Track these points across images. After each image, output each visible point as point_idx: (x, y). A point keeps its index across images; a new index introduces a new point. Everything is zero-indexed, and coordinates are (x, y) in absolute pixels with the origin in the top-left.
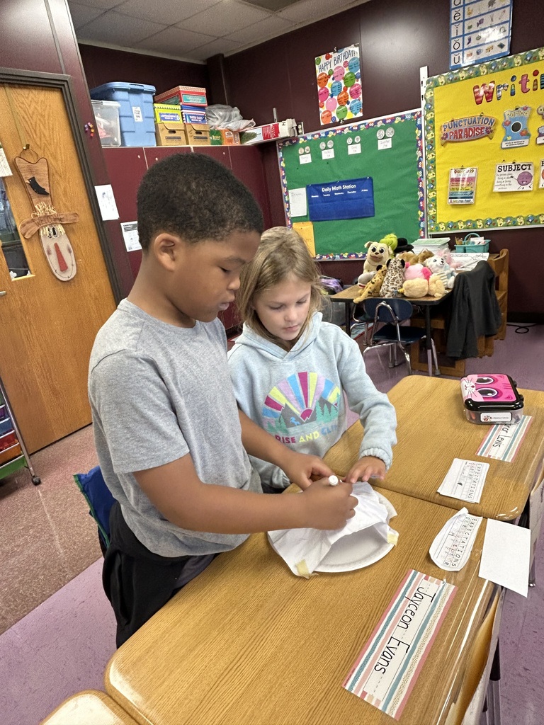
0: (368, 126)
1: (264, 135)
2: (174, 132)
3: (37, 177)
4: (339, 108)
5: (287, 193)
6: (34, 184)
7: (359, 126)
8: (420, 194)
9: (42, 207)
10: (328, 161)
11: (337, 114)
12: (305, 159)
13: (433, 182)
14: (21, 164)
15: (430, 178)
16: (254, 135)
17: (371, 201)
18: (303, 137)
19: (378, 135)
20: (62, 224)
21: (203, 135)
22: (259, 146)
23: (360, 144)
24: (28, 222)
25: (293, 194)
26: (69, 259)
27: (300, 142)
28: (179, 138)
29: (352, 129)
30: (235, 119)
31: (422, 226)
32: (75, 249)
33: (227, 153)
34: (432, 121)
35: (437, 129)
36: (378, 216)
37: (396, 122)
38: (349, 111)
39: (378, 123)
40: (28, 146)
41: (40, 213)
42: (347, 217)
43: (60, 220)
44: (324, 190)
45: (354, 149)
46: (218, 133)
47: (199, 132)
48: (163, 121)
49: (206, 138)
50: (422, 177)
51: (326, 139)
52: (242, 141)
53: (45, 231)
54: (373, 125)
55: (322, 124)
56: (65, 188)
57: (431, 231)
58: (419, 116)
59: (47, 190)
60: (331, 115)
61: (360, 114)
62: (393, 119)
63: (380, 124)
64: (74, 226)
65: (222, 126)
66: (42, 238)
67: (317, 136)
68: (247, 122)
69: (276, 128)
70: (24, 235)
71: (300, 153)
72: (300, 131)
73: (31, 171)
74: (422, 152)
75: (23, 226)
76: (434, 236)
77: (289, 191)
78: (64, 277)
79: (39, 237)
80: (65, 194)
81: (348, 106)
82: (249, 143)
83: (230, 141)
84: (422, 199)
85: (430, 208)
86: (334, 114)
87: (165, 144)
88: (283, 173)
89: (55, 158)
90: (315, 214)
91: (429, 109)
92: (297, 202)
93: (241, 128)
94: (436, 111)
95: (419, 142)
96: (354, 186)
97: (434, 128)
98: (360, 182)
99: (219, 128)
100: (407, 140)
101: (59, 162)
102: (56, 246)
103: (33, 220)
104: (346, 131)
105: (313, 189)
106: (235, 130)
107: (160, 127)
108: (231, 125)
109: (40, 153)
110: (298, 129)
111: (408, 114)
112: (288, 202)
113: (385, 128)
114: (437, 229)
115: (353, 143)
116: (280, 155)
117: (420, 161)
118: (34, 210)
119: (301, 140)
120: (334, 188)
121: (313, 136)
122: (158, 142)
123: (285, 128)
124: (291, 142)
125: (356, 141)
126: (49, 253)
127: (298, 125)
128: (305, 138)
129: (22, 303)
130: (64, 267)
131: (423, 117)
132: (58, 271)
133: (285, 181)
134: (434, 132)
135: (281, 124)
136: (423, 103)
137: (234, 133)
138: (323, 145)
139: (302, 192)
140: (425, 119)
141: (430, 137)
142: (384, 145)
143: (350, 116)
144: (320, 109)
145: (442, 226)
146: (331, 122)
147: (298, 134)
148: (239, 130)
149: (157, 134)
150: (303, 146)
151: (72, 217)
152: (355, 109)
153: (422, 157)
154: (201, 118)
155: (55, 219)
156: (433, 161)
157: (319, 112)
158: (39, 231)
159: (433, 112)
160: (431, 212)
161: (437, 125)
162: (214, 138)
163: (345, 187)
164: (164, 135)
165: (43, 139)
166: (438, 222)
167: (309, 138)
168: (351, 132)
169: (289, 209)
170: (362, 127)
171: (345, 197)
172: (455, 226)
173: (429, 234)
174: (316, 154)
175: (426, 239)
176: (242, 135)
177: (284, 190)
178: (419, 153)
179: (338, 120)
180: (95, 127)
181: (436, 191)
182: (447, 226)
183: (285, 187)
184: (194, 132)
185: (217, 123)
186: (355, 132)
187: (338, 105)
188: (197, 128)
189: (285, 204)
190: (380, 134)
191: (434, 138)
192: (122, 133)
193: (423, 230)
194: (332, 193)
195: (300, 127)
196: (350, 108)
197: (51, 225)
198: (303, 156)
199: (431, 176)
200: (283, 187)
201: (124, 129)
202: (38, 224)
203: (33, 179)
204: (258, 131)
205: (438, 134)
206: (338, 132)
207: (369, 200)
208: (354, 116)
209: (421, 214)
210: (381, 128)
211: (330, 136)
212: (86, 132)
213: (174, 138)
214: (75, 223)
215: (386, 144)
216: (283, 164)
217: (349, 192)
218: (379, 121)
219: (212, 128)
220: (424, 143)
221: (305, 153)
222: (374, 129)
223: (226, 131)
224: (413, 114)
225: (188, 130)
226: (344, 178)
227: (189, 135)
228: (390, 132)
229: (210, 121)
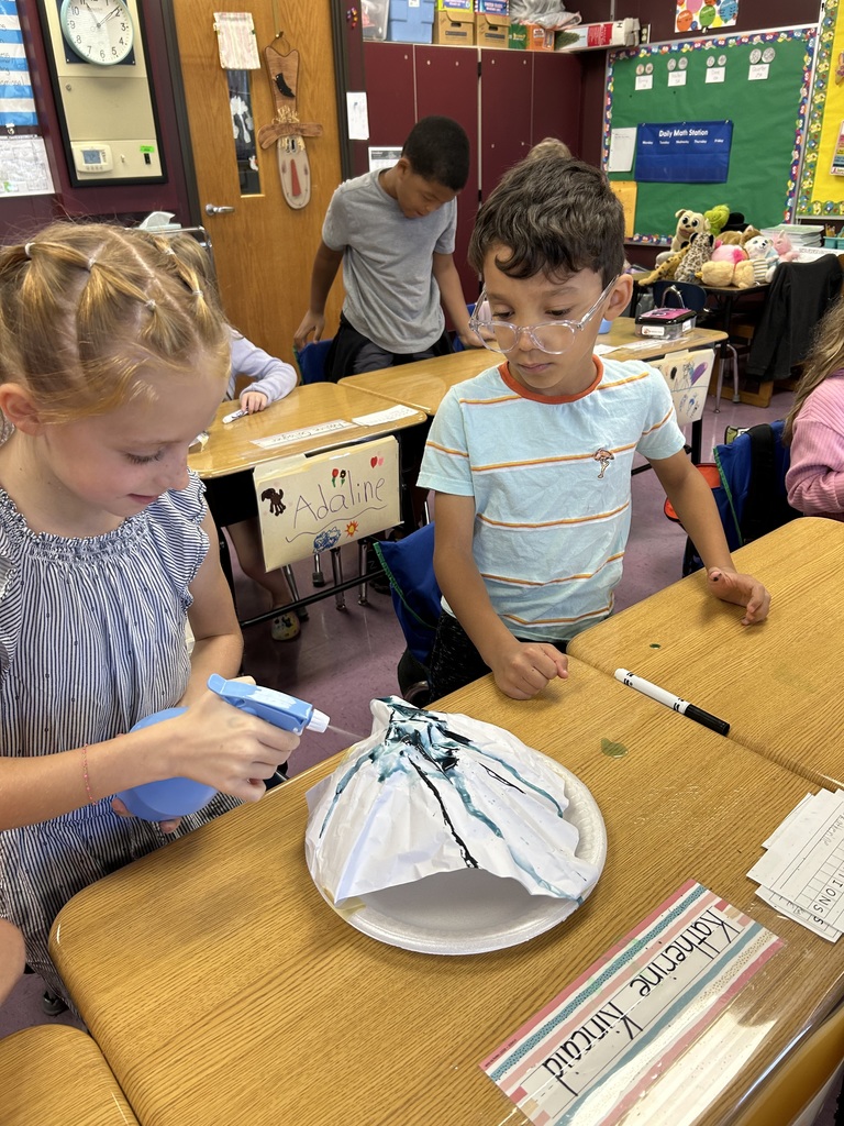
0: (739, 42)
1: (589, 38)
2: (458, 24)
3: (285, 74)
4: (704, 9)
5: (609, 133)
6: (281, 83)
7: (727, 40)
8: (795, 155)
9: (285, 112)
10: (675, 89)
11: (701, 17)
12: (644, 83)
13: (816, 138)
14: (272, 55)
15: (813, 131)
16: (575, 38)
17: (725, 159)
18: (646, 48)
19: (751, 57)
20: (303, 137)
21: (498, 32)
22: (579, 56)
23: (723, 69)
24: (268, 129)
25: (617, 136)
26: (304, 181)
27: (641, 56)
28: (464, 34)
29: (716, 44)
30: (552, 10)
31: (789, 204)
32: (312, 171)
33: (529, 62)
34: (829, 45)
35: (834, 57)
36: (731, 183)
37: (780, 40)
38: (717, 15)
39: (755, 39)
40: (281, 34)
41: (282, 119)
42: (687, 180)
43: (302, 131)
44: (662, 134)
45: (715, 75)
46: (523, 29)
47: (494, 27)
48: (446, 8)
49: (502, 37)
50: (802, 128)
51: (677, 55)
52: (557, 44)
53: (284, 143)
54: (746, 40)
55: (677, 30)
56: (313, 92)
57: (801, 213)
58: (813, 35)
59: (294, 92)
60: (691, 18)
61: (732, 22)
62: (777, 35)
63: (757, 40)
64: (314, 141)
65: (531, 19)
66: (280, 151)
67: (666, 49)
68: (570, 16)
69: (609, 29)
70: (261, 145)
71: (638, 72)
72: (644, 38)
73: (280, 66)
74: (808, 91)
75: (262, 132)
76: (804, 222)
77: (613, 130)
78: (296, 203)
79: (276, 148)
80: (312, 98)
81: (717, 8)
82: (566, 49)
83: (539, 43)
84: (796, 163)
85: (806, 179)
86: (696, 18)
87: (445, 42)
88: (608, 101)
89: (308, 51)
90: (642, 171)
91: (828, 27)
92: (621, 149)
93: (559, 25)
94: (837, 29)
95: (807, 74)
96: (705, 133)
97: (830, 55)
98: (714, 127)
99: (526, 23)
100: (790, 70)
101: (311, 58)
102: (293, 163)
103: (273, 127)
104: (709, 45)
105: (646, 131)
106: (548, 27)
107: (441, 16)
108: (543, 19)
109: (293, 44)
110: (641, 35)
111: (798, 31)
112: (608, 148)
113: (762, 47)
114: (810, 210)
115: (715, 65)
116: (609, 72)
117: (803, 103)
118: (276, 114)
119: (643, 53)
120: (676, 133)
121: (660, 47)
122: (434, 38)
123: (621, 32)
124: (628, 54)
125: (719, 63)
126: (284, 170)
127: (642, 28)
128: (649, 50)
129: (247, 226)
130: (296, 191)
131: (818, 37)
132: (290, 195)
133: (609, 115)
134: (829, 62)
135: (615, 24)
136: (822, 15)
137: (547, 31)
138: (672, 64)
139: (632, 132)
140: (820, 41)
141: (822, 69)
142: (758, 73)
143: (718, 23)
144: (678, 8)
145: (817, 207)
146: (690, 29)
147: (641, 42)
148: (555, 26)
149: (435, 26)
150: (644, 62)
151: (315, 130)
152: (727, 13)
153: (806, 98)
154: (501, 6)
155: (297, 130)
156: (821, 107)
157: (675, 11)
158: (277, 141)
159: (833, 31)
160: (806, 185)
161: (836, 51)
162: (516, 37)
163: (693, 133)
164: (444, 27)
165: (298, 25)
166: (812, 200)
167: (655, 50)
168: (714, 47)
169: (607, 158)
170: (732, 42)
171: (691, 147)
172: (834, 208)
173: (797, 217)
174: (660, 77)
175: (791, 225)
176: (559, 36)
177: (606, 128)
178: (803, 91)
179: (700, 27)
180: (359, 15)
181: (817, 153)
182: (824, 207)
183: (607, 122)
184: (487, 26)
185: (524, 14)
186: (720, 49)
187: (704, 5)
188: (492, 20)
189: (603, 150)
190: (755, 55)
191: (828, 72)
192: (390, 21)
193: (790, 210)
194: (673, 139)
195: (644, 31)
196: (721, 11)
197: (291, 136)
198: (642, 78)
199: (814, 129)
200: (605, 123)
201: (394, 16)
202: (278, 133)
203: (281, 76)
204: (582, 31)
205: (834, 64)
206: (696, 46)
207: (722, 157)
208: (723, 25)
209: (791, 185)
210: (758, 46)
211: (684, 50)
212: (348, 20)
213: (457, 34)
214: (317, 137)
215: (761, 71)
216: (610, 87)
217: (696, 141)
218: (756, 35)
219: (516, 22)
220: (812, 78)
221: (644, 74)
222: (746, 48)
223: (534, 27)
224: (805, 31)
225: (478, 23)
226: (693, 119)
227: (478, 31)
228: (769, 54)
229: (514, 11)
